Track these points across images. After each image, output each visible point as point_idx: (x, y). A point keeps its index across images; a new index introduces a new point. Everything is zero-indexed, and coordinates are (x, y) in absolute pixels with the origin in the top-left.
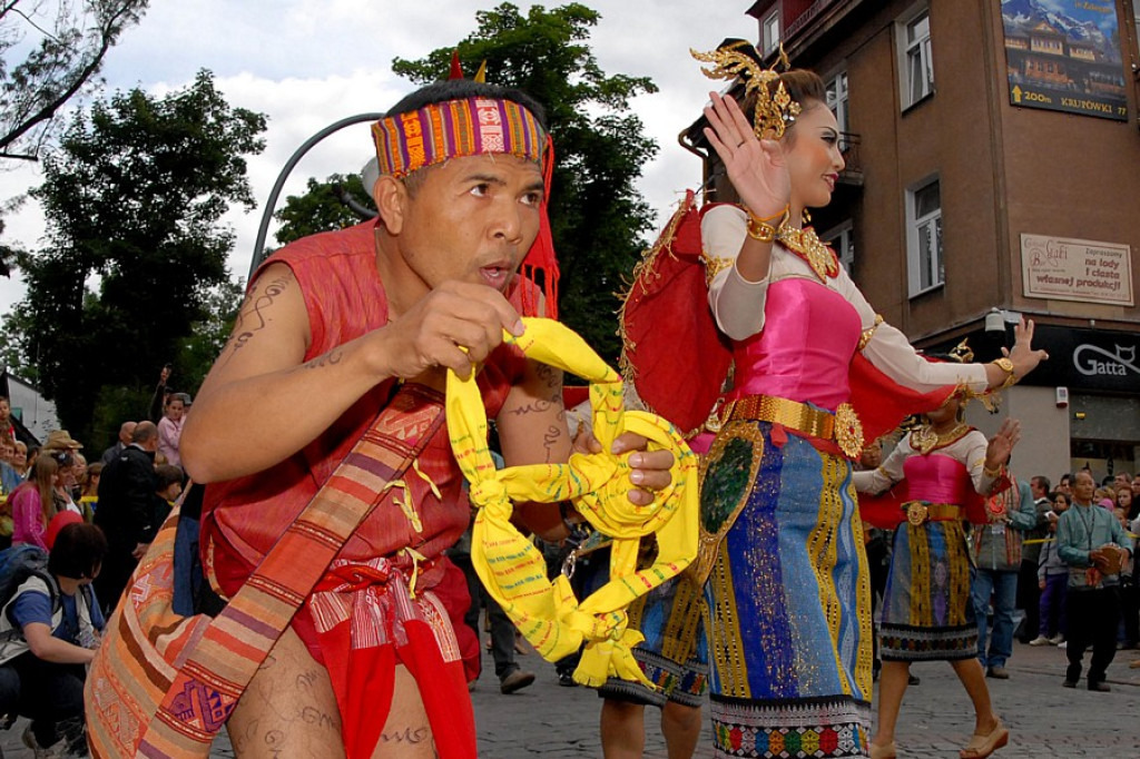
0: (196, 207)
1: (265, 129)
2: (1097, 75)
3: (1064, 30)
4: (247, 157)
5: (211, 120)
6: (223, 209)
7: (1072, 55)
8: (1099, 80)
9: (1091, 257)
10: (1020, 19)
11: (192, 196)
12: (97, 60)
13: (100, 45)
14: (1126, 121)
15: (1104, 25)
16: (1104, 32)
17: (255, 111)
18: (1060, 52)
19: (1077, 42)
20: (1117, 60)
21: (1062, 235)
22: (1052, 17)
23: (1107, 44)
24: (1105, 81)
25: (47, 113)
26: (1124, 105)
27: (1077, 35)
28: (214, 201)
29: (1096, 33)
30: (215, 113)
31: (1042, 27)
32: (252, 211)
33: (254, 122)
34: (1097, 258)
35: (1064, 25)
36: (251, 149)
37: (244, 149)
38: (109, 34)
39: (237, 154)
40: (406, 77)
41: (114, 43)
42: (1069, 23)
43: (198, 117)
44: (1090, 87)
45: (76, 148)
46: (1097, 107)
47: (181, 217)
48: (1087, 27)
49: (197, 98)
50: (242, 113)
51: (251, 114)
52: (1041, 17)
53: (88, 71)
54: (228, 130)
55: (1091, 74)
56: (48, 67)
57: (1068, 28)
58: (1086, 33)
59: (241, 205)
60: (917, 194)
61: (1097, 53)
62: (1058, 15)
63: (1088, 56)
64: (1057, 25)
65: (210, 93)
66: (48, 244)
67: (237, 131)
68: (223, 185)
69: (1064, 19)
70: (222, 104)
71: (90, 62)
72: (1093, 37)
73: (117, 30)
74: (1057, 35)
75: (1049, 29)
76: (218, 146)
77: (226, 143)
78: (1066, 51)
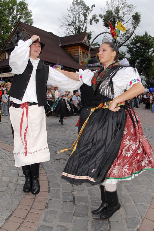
12: (133, 32)
13: (133, 30)
25: (128, 39)
38: (135, 28)
41: (135, 29)
45: (132, 44)
53: (133, 33)
56: (127, 33)
65: (147, 35)
66: (130, 57)
70: (150, 36)
71: (132, 32)
73: (136, 28)
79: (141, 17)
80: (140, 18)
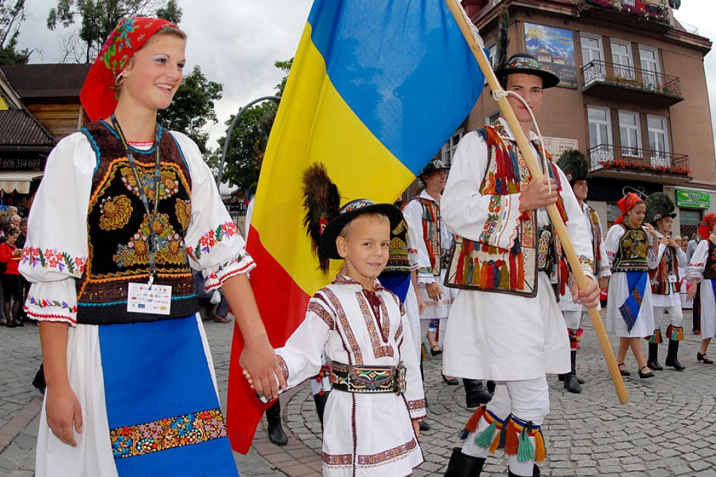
0: (194, 123)
1: (221, 90)
2: (565, 70)
3: (551, 52)
4: (214, 101)
5: (200, 86)
6: (204, 122)
7: (555, 62)
8: (566, 72)
9: (561, 145)
10: (533, 48)
11: (192, 118)
14: (577, 89)
15: (569, 50)
16: (568, 52)
17: (218, 82)
18: (550, 61)
19: (556, 57)
20: (574, 64)
21: (550, 136)
22: (547, 47)
23: (569, 58)
24: (569, 73)
26: (576, 82)
27: (557, 54)
28: (200, 120)
29: (565, 53)
30: (201, 83)
31: (543, 51)
32: (216, 124)
33: (217, 87)
34: (564, 145)
35: (551, 49)
36: (216, 98)
37: (213, 98)
39: (211, 100)
40: (281, 68)
42: (554, 49)
43: (194, 85)
44: (562, 75)
46: (565, 83)
47: (187, 126)
48: (561, 51)
49: (194, 78)
50: (212, 84)
51: (216, 84)
52: (542, 47)
54: (206, 90)
55: (563, 70)
57: (553, 51)
58: (561, 53)
59: (212, 121)
60: (491, 118)
61: (565, 61)
62: (550, 46)
63: (562, 62)
64: (549, 50)
65: (199, 75)
67: (210, 90)
68: (204, 113)
69: (552, 47)
70: (204, 79)
72: (564, 55)
74: (549, 54)
75: (546, 52)
76: (202, 97)
77: (206, 95)
78: (552, 61)
79: (182, 18)
80: (179, 21)
